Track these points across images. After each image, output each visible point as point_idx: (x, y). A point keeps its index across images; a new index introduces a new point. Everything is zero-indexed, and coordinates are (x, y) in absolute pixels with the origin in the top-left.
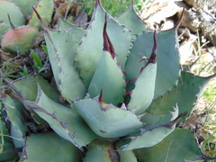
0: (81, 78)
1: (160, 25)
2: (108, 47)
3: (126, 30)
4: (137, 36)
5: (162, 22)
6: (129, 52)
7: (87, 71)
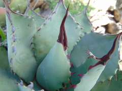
0: (35, 57)
1: (96, 29)
2: (62, 39)
3: (79, 27)
4: (85, 33)
5: (98, 27)
6: (76, 44)
7: (40, 52)
